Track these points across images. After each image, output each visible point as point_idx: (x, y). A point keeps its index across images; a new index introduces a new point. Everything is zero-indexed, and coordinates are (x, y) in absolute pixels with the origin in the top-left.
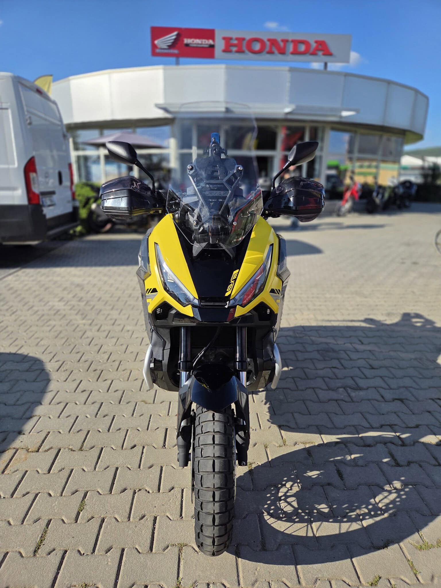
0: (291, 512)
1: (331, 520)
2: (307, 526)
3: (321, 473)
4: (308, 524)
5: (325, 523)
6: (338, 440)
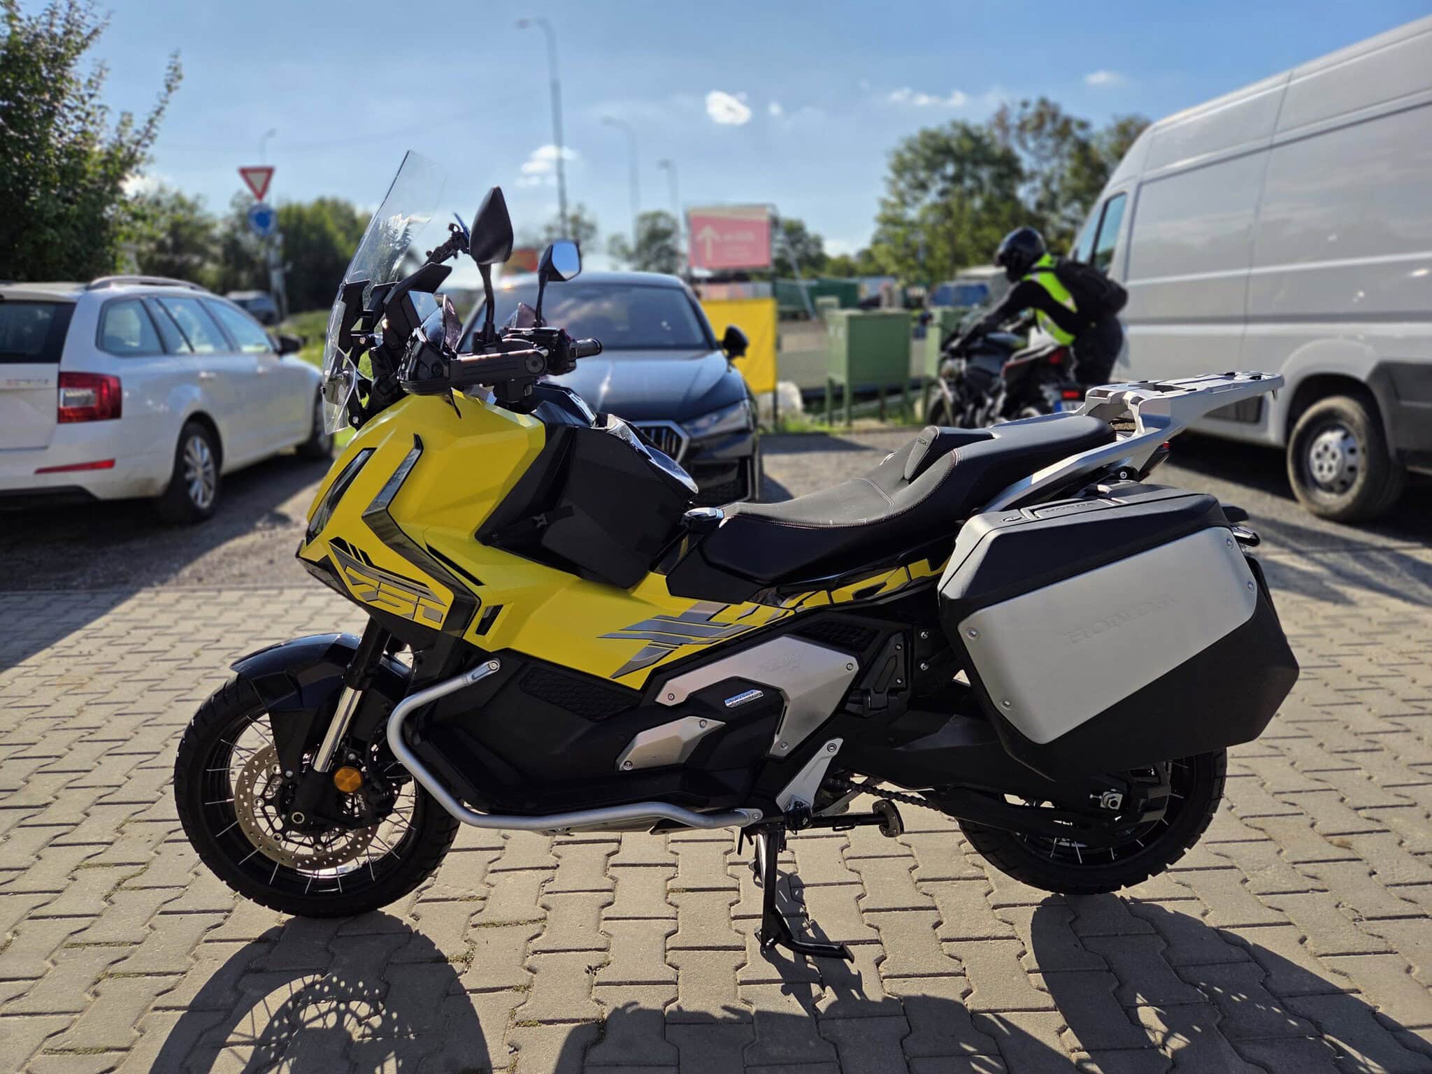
0: (300, 1016)
2: (254, 1035)
4: (256, 1037)
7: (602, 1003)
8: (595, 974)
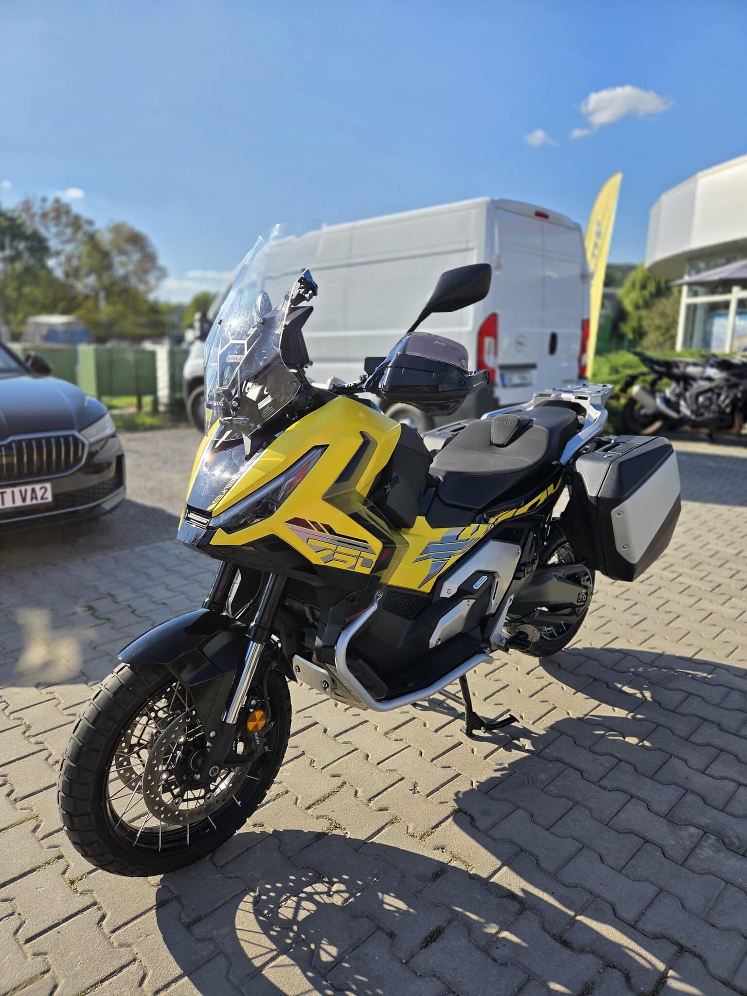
0: (282, 919)
1: (310, 974)
2: (272, 950)
3: (408, 911)
4: (276, 950)
5: (297, 970)
6: (520, 894)
7: (444, 802)
8: (418, 792)
